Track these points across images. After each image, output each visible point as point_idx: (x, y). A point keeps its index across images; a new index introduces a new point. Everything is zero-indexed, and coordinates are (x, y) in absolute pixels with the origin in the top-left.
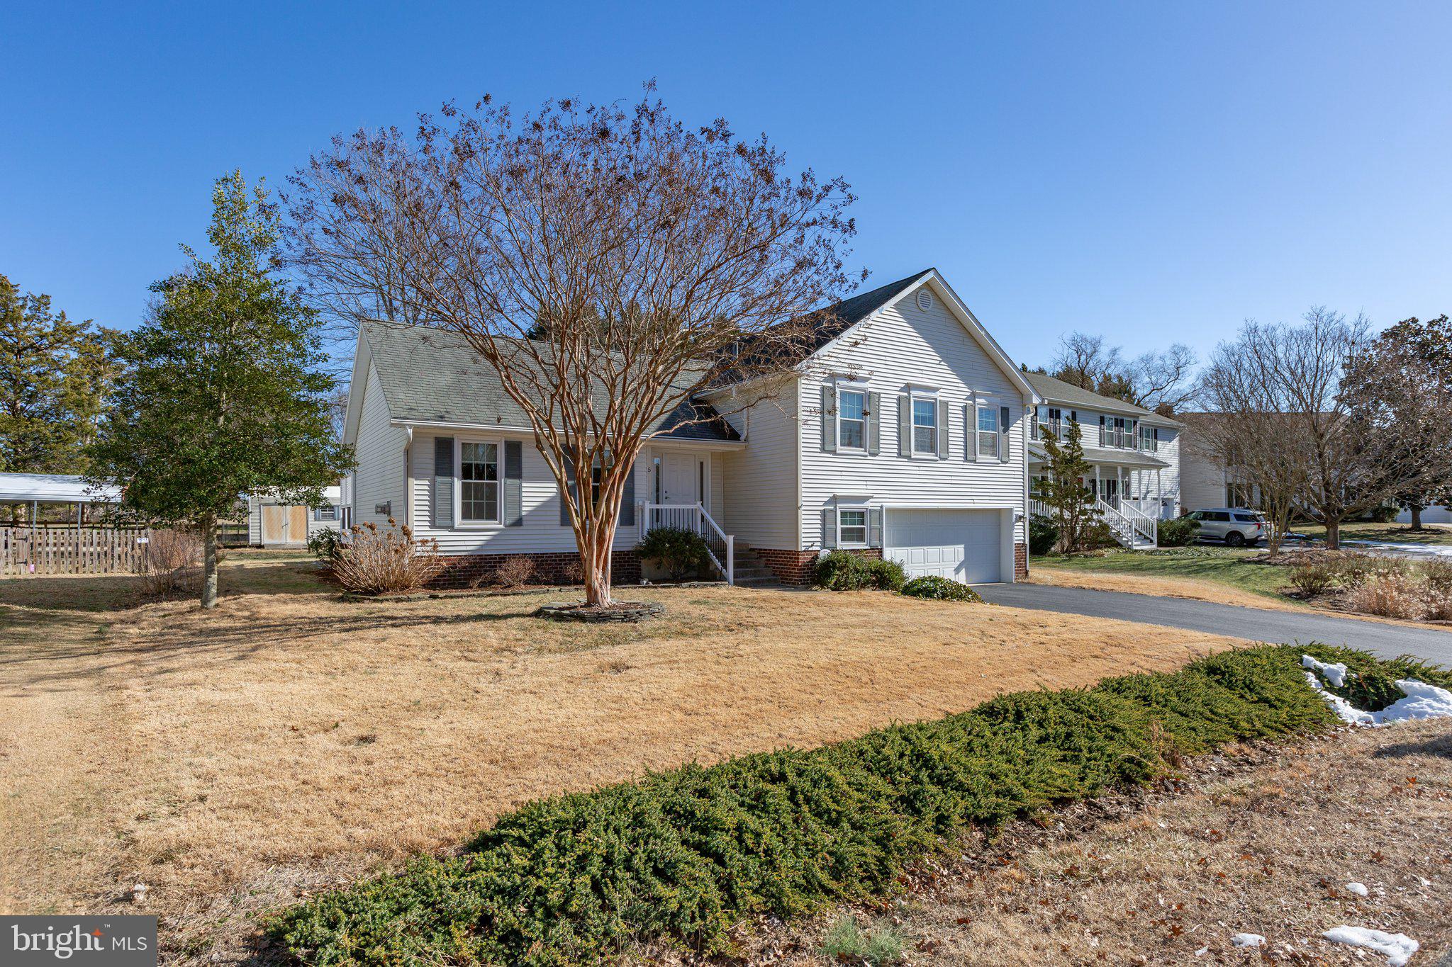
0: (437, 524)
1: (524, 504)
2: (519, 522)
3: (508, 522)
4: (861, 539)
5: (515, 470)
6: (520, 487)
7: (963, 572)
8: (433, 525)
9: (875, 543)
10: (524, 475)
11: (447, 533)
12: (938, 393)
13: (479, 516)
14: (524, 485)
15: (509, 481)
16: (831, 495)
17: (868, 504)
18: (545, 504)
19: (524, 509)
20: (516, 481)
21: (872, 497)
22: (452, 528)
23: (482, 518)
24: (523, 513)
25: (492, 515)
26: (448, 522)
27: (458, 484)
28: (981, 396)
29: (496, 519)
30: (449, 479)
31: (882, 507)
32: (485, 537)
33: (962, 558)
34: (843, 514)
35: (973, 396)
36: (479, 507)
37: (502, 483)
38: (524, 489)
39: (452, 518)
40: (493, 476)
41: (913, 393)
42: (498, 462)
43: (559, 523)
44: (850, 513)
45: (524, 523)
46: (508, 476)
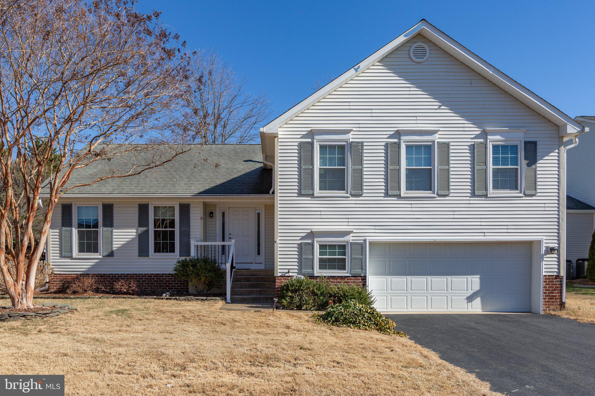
0: (63, 255)
1: (114, 243)
2: (111, 254)
3: (105, 254)
4: (343, 267)
5: (109, 221)
6: (112, 232)
7: (478, 301)
8: (61, 256)
9: (358, 271)
10: (114, 225)
11: (69, 261)
12: (437, 136)
13: (89, 251)
14: (114, 231)
15: (105, 229)
16: (309, 231)
17: (350, 238)
18: (129, 243)
19: (114, 246)
20: (110, 229)
21: (352, 232)
22: (71, 257)
23: (90, 252)
24: (114, 249)
25: (96, 251)
26: (69, 254)
27: (75, 231)
28: (494, 133)
29: (98, 252)
30: (69, 228)
31: (365, 240)
32: (91, 263)
33: (477, 286)
34: (322, 247)
35: (484, 134)
36: (89, 245)
37: (101, 229)
38: (114, 234)
39: (71, 251)
40: (96, 226)
41: (403, 138)
42: (99, 218)
43: (137, 254)
44: (330, 246)
45: (115, 255)
46: (104, 225)
